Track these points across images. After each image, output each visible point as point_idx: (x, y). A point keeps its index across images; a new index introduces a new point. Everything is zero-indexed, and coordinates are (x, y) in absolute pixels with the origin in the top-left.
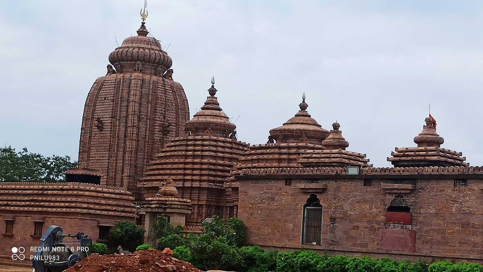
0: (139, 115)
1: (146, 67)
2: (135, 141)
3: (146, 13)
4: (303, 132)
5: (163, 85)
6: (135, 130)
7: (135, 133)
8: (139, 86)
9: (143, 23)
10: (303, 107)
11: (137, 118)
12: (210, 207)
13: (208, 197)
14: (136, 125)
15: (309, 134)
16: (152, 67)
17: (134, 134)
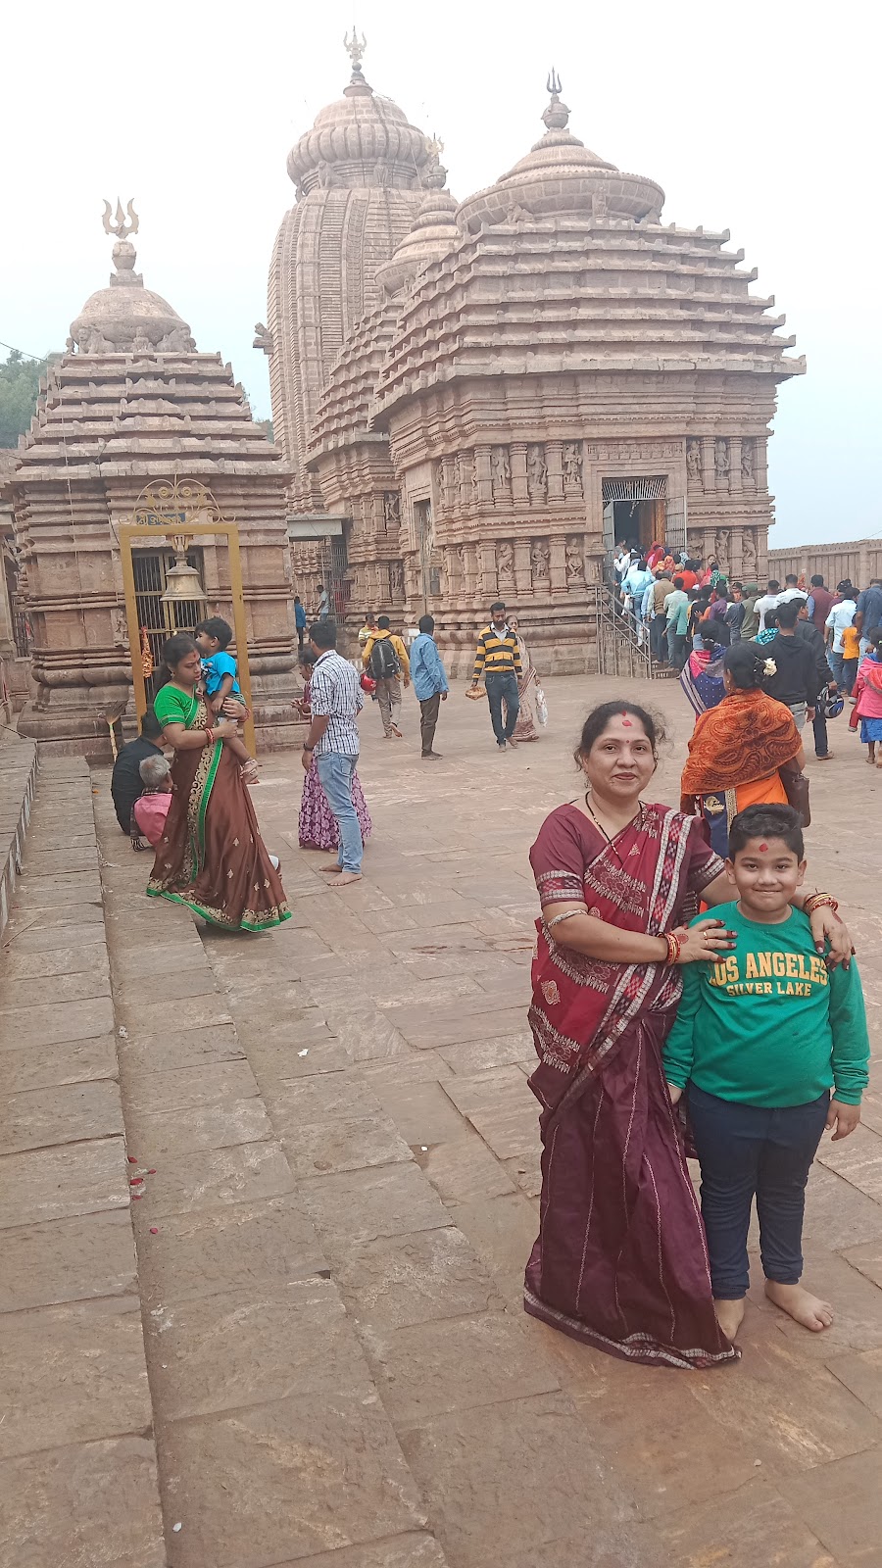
0: (318, 294)
1: (348, 171)
2: (315, 363)
3: (360, 41)
4: (510, 194)
5: (384, 206)
6: (310, 334)
7: (313, 341)
8: (314, 220)
9: (357, 68)
10: (557, 118)
11: (315, 303)
12: (390, 496)
13: (376, 470)
14: (313, 321)
15: (528, 197)
16: (363, 167)
17: (310, 344)
